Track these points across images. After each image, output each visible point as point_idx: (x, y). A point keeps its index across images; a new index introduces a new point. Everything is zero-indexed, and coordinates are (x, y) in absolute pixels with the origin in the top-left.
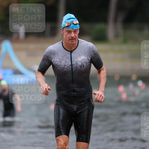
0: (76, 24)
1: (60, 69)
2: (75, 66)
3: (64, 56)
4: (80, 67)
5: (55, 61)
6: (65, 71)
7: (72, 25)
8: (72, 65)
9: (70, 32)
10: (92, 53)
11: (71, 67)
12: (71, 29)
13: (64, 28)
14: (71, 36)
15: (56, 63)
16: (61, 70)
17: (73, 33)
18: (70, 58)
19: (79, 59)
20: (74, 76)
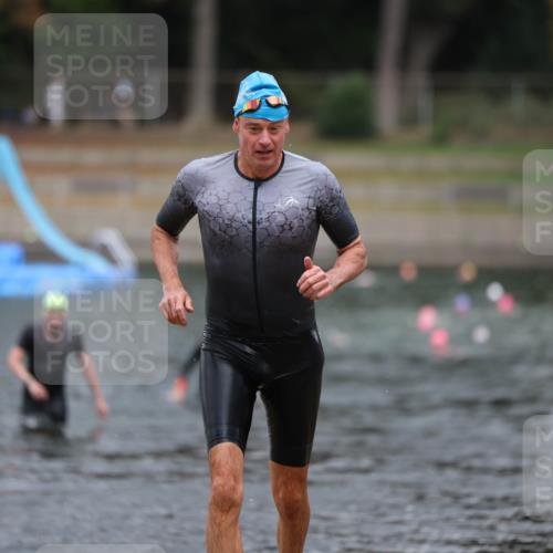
0: (278, 106)
1: (217, 229)
2: (265, 224)
3: (235, 191)
4: (281, 229)
5: (204, 201)
6: (232, 237)
7: (264, 107)
8: (254, 222)
9: (256, 129)
10: (324, 192)
11: (251, 227)
12: (259, 121)
13: (240, 114)
14: (261, 141)
15: (206, 208)
16: (219, 232)
17: (265, 132)
18: (251, 199)
19: (279, 205)
20: (258, 255)
